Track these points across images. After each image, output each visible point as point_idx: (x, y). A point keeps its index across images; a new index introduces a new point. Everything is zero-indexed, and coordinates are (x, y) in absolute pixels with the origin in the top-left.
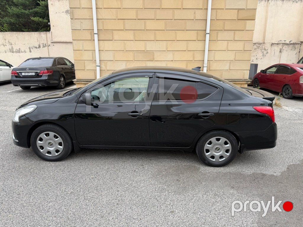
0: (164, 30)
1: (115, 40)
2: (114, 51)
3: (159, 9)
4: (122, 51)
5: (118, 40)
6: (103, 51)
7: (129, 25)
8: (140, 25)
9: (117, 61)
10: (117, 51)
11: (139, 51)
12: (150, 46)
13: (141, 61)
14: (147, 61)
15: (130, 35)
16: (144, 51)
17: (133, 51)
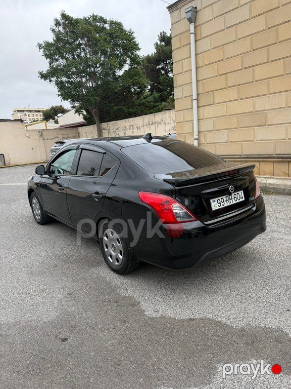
0: (283, 75)
1: (216, 104)
2: (215, 117)
3: (275, 43)
4: (223, 116)
5: (219, 103)
6: (203, 119)
7: (233, 79)
8: (247, 76)
9: (218, 130)
10: (218, 117)
11: (246, 113)
12: (261, 104)
13: (248, 127)
14: (257, 126)
15: (233, 94)
16: (253, 112)
17: (238, 114)
